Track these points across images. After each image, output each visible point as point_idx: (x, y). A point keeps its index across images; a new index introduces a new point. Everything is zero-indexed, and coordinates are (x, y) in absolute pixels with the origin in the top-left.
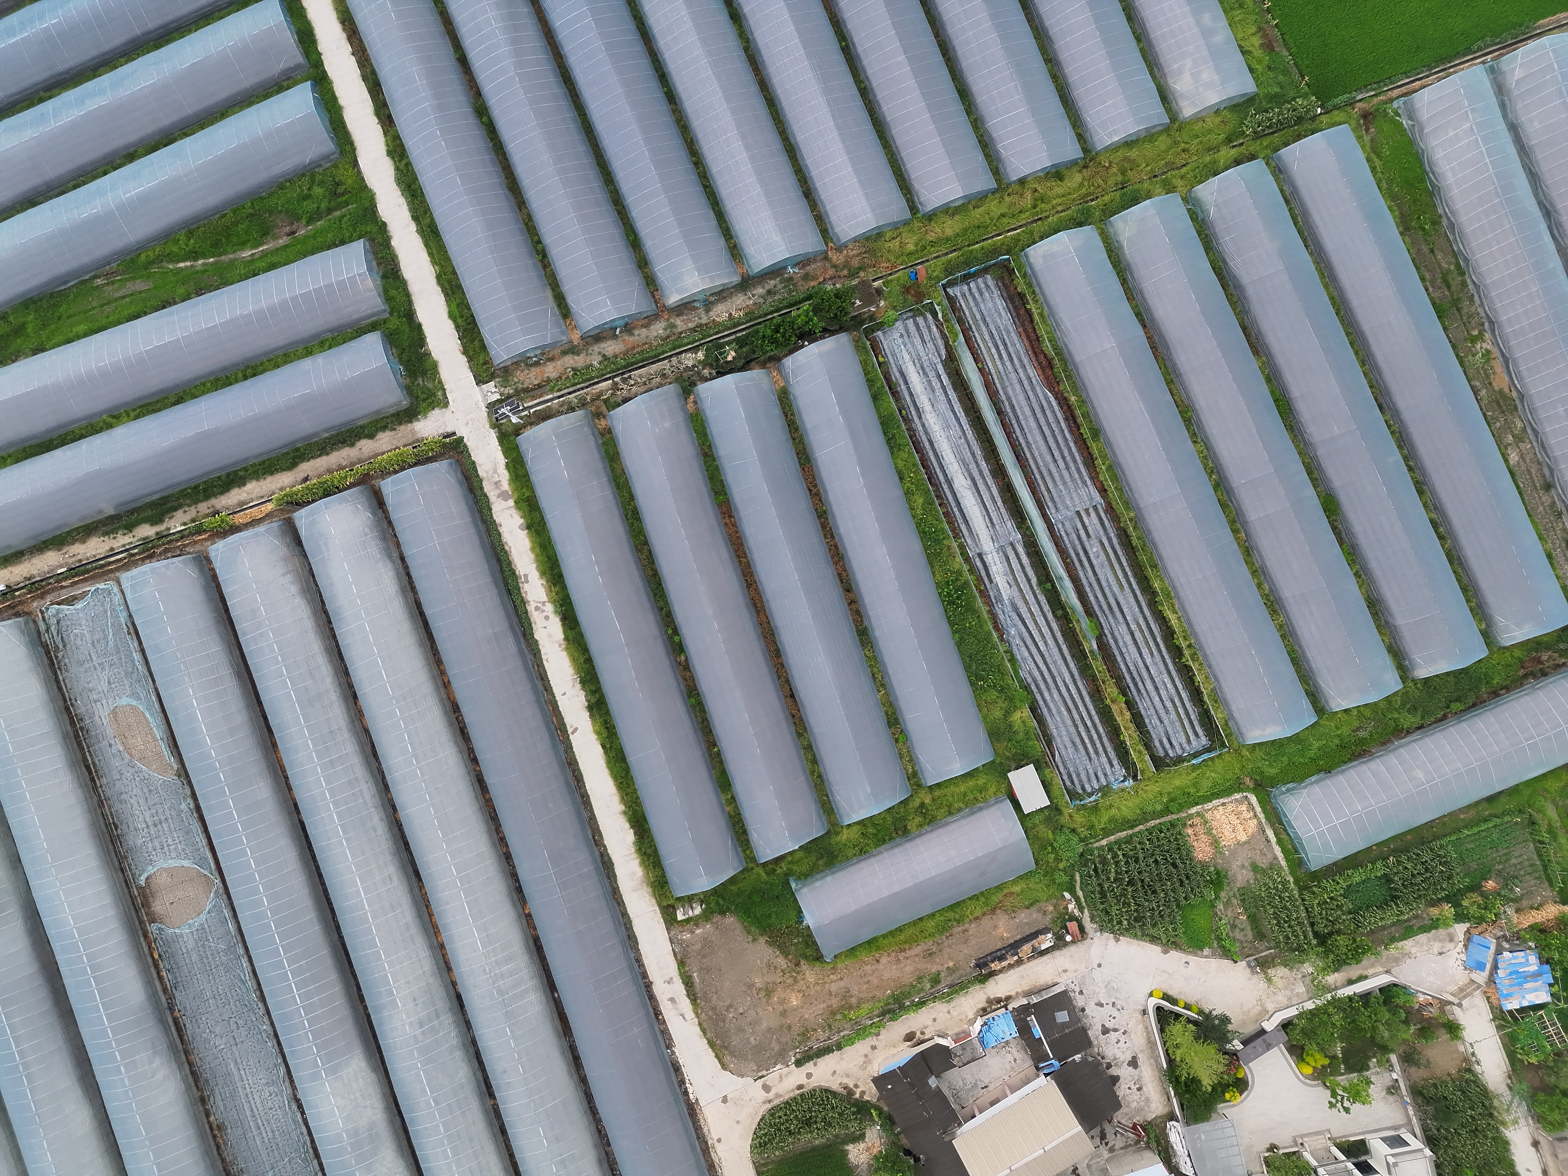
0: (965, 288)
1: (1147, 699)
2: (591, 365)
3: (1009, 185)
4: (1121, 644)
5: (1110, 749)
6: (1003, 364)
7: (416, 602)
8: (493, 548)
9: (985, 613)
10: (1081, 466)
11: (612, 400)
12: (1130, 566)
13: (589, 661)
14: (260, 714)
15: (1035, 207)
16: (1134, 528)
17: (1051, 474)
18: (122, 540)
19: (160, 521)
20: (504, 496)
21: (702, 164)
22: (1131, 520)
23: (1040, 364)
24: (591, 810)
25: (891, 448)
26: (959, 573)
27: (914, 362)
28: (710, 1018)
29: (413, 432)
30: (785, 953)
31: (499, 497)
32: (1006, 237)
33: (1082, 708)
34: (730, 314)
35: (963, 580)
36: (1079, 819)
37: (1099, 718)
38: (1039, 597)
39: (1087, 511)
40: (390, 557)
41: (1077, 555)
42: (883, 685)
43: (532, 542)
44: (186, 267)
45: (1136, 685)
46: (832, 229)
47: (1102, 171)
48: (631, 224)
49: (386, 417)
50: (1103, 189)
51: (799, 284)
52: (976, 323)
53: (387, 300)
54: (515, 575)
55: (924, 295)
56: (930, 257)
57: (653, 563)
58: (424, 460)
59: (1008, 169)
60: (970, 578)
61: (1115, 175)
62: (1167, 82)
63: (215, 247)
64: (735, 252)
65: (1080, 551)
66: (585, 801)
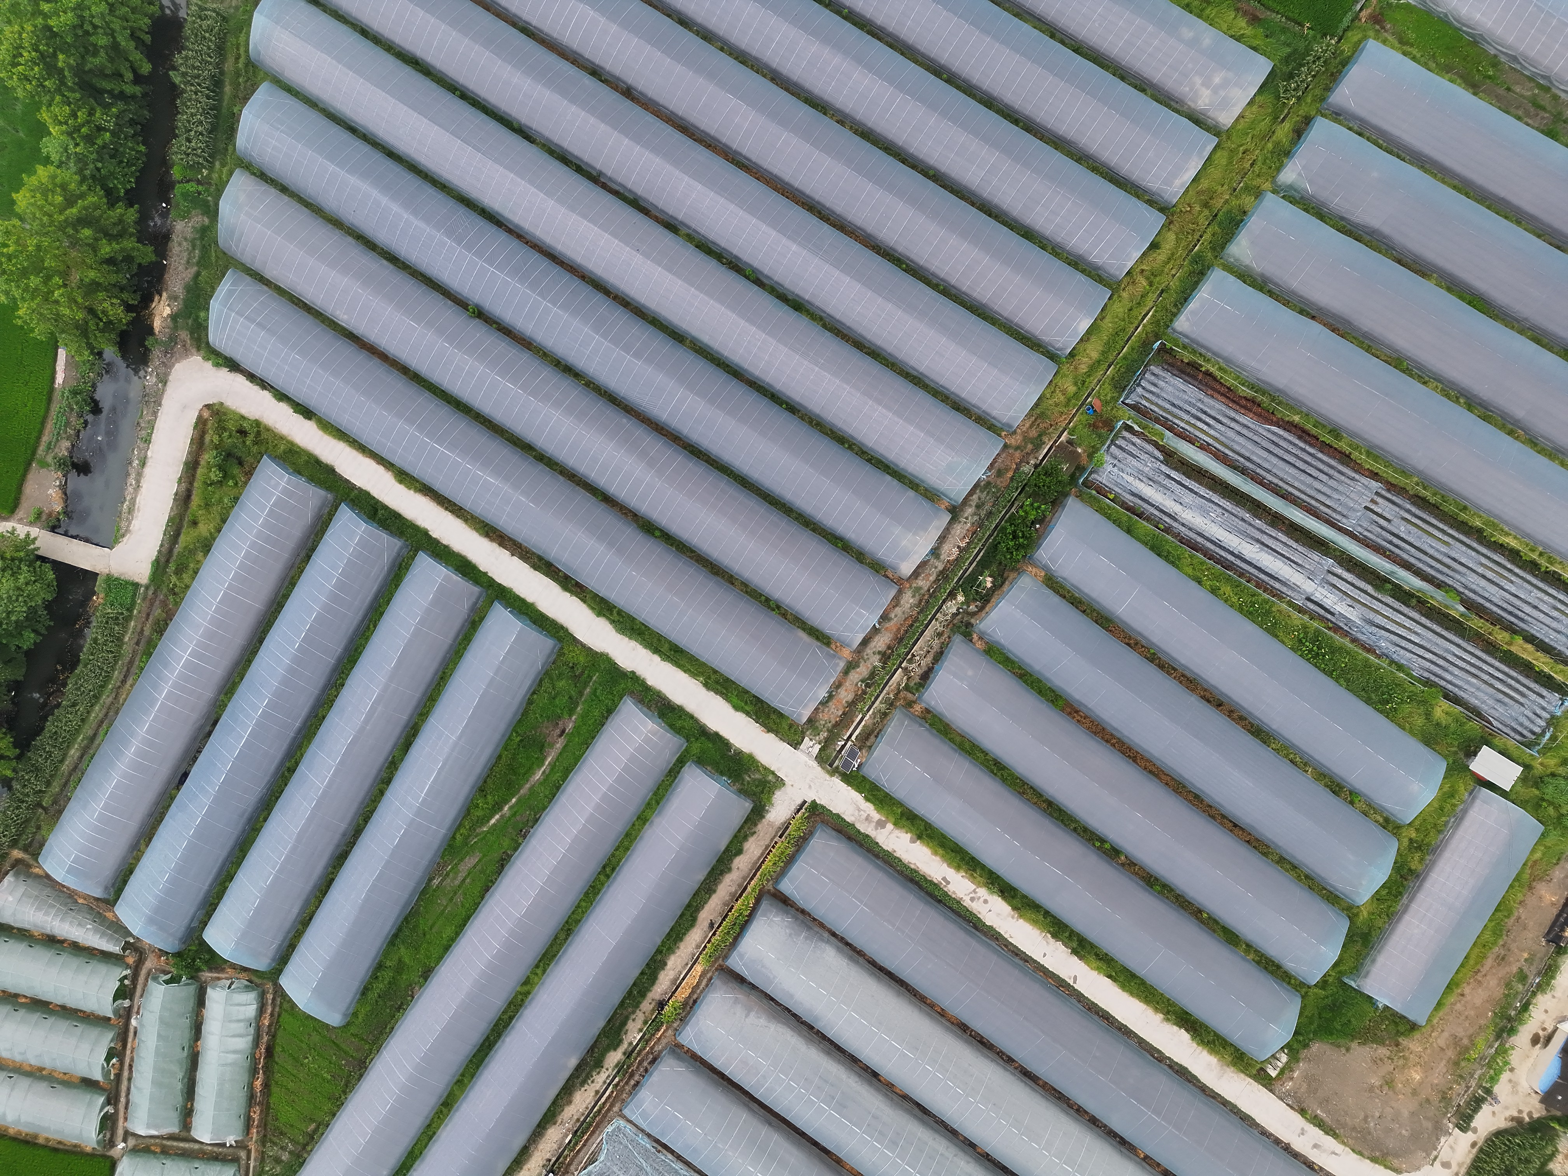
0: (1139, 390)
1: (1535, 622)
2: (875, 667)
3: (1119, 283)
4: (1481, 592)
5: (1533, 685)
6: (1215, 429)
7: (869, 962)
8: (901, 873)
9: (1350, 645)
10: (1340, 467)
11: (912, 684)
12: (1441, 520)
13: (1047, 913)
14: (809, 1144)
15: (1151, 284)
16: (1425, 489)
17: (1320, 491)
18: (600, 1079)
19: (621, 1041)
20: (881, 825)
21: (854, 444)
22: (1417, 484)
23: (1245, 408)
24: (1136, 1035)
25: (1173, 563)
26: (1305, 627)
27: (1139, 479)
28: (1356, 1138)
29: (770, 824)
30: (1382, 1043)
31: (876, 829)
32: (1144, 326)
33: (1485, 667)
34: (959, 547)
35: (1312, 630)
36: (1552, 762)
37: (1505, 665)
38: (1383, 599)
39: (1372, 501)
40: (822, 939)
41: (1391, 543)
42: (1306, 764)
43: (928, 845)
44: (497, 820)
45: (1516, 617)
46: (999, 421)
47: (1188, 217)
48: (830, 534)
49: (742, 827)
50: (1199, 230)
51: (998, 483)
52: (1170, 413)
53: (678, 733)
54: (935, 884)
55: (1111, 420)
56: (1092, 386)
57: (1041, 796)
58: (801, 843)
59: (1112, 271)
60: (1315, 624)
61: (1200, 212)
62: (1189, 106)
63: (511, 788)
64: (929, 495)
65: (1391, 538)
66: (1125, 1031)
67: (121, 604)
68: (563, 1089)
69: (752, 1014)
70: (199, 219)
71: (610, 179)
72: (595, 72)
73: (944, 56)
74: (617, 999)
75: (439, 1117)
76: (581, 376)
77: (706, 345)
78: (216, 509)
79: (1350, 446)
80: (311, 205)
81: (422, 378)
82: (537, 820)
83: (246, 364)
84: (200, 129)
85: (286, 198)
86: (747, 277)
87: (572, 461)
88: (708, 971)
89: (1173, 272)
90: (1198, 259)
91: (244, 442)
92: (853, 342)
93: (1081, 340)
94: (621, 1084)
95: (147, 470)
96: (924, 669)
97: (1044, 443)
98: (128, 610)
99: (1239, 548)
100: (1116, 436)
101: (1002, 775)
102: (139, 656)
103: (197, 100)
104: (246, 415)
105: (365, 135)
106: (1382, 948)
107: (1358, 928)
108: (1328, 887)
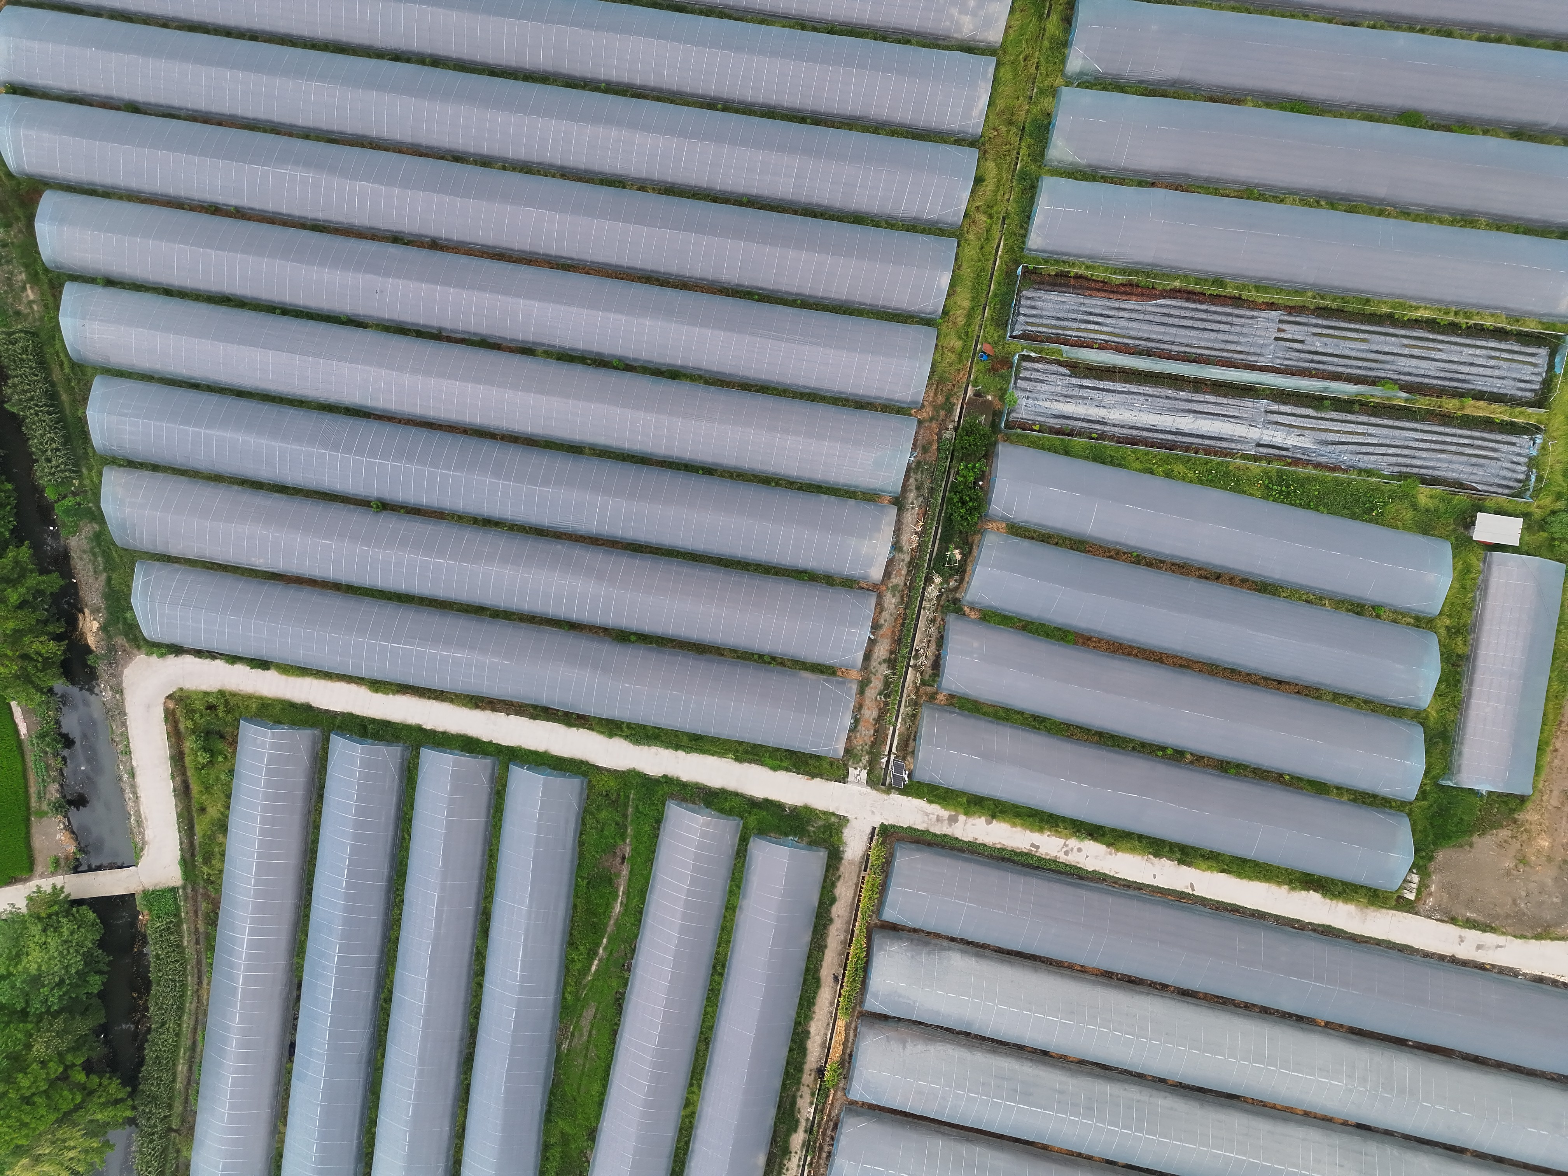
0: (1021, 319)
1: (1478, 378)
2: (886, 676)
3: (961, 228)
4: (1415, 371)
5: (1500, 437)
6: (1106, 325)
7: (996, 951)
8: (990, 857)
9: (1316, 472)
10: (1237, 312)
11: (927, 677)
12: (1350, 321)
13: (1141, 837)
14: (1011, 1143)
15: (991, 217)
16: (1322, 298)
17: (1227, 342)
18: (793, 1164)
19: (798, 1121)
20: (953, 820)
21: (780, 479)
22: (1314, 298)
23: (1126, 293)
24: (1270, 915)
25: (1120, 465)
26: (1266, 473)
27: (1056, 400)
28: (1514, 924)
29: (851, 863)
30: (1502, 826)
31: (951, 825)
32: (1001, 258)
33: (1448, 439)
34: (916, 533)
35: (1273, 473)
36: (1547, 501)
37: (1466, 429)
38: (1328, 416)
39: (1279, 330)
40: (944, 949)
41: (1312, 361)
42: (1321, 598)
43: (1005, 821)
44: (598, 965)
45: (1458, 380)
46: (903, 402)
47: (998, 141)
48: (793, 571)
49: (826, 877)
50: (1014, 149)
51: (927, 458)
52: (1058, 328)
53: (731, 815)
54: (1026, 854)
55: (1007, 358)
56: (976, 333)
57: (1089, 730)
58: (886, 868)
59: (950, 220)
60: (1275, 466)
61: (1008, 132)
62: (956, 39)
63: (597, 930)
64: (868, 497)
65: (1310, 357)
66: (1258, 916)
67: (167, 914)
69: (908, 1045)
70: (89, 529)
71: (452, 331)
72: (397, 239)
73: (712, 87)
74: (777, 1084)
76: (502, 523)
77: (605, 446)
78: (217, 788)
79: (1237, 288)
80: (186, 471)
81: (356, 587)
82: (634, 950)
83: (189, 644)
84: (54, 446)
85: (160, 475)
86: (616, 368)
87: (526, 605)
88: (851, 1023)
89: (1006, 197)
90: (1024, 176)
91: (217, 715)
92: (739, 386)
93: (948, 295)
94: (815, 1161)
95: (139, 780)
96: (932, 658)
97: (954, 404)
98: (175, 915)
99: (1175, 424)
100: (1018, 371)
101: (1045, 727)
102: (203, 954)
103: (40, 420)
104: (208, 690)
105: (208, 386)
106: (1463, 739)
107: (1433, 729)
108: (1389, 704)
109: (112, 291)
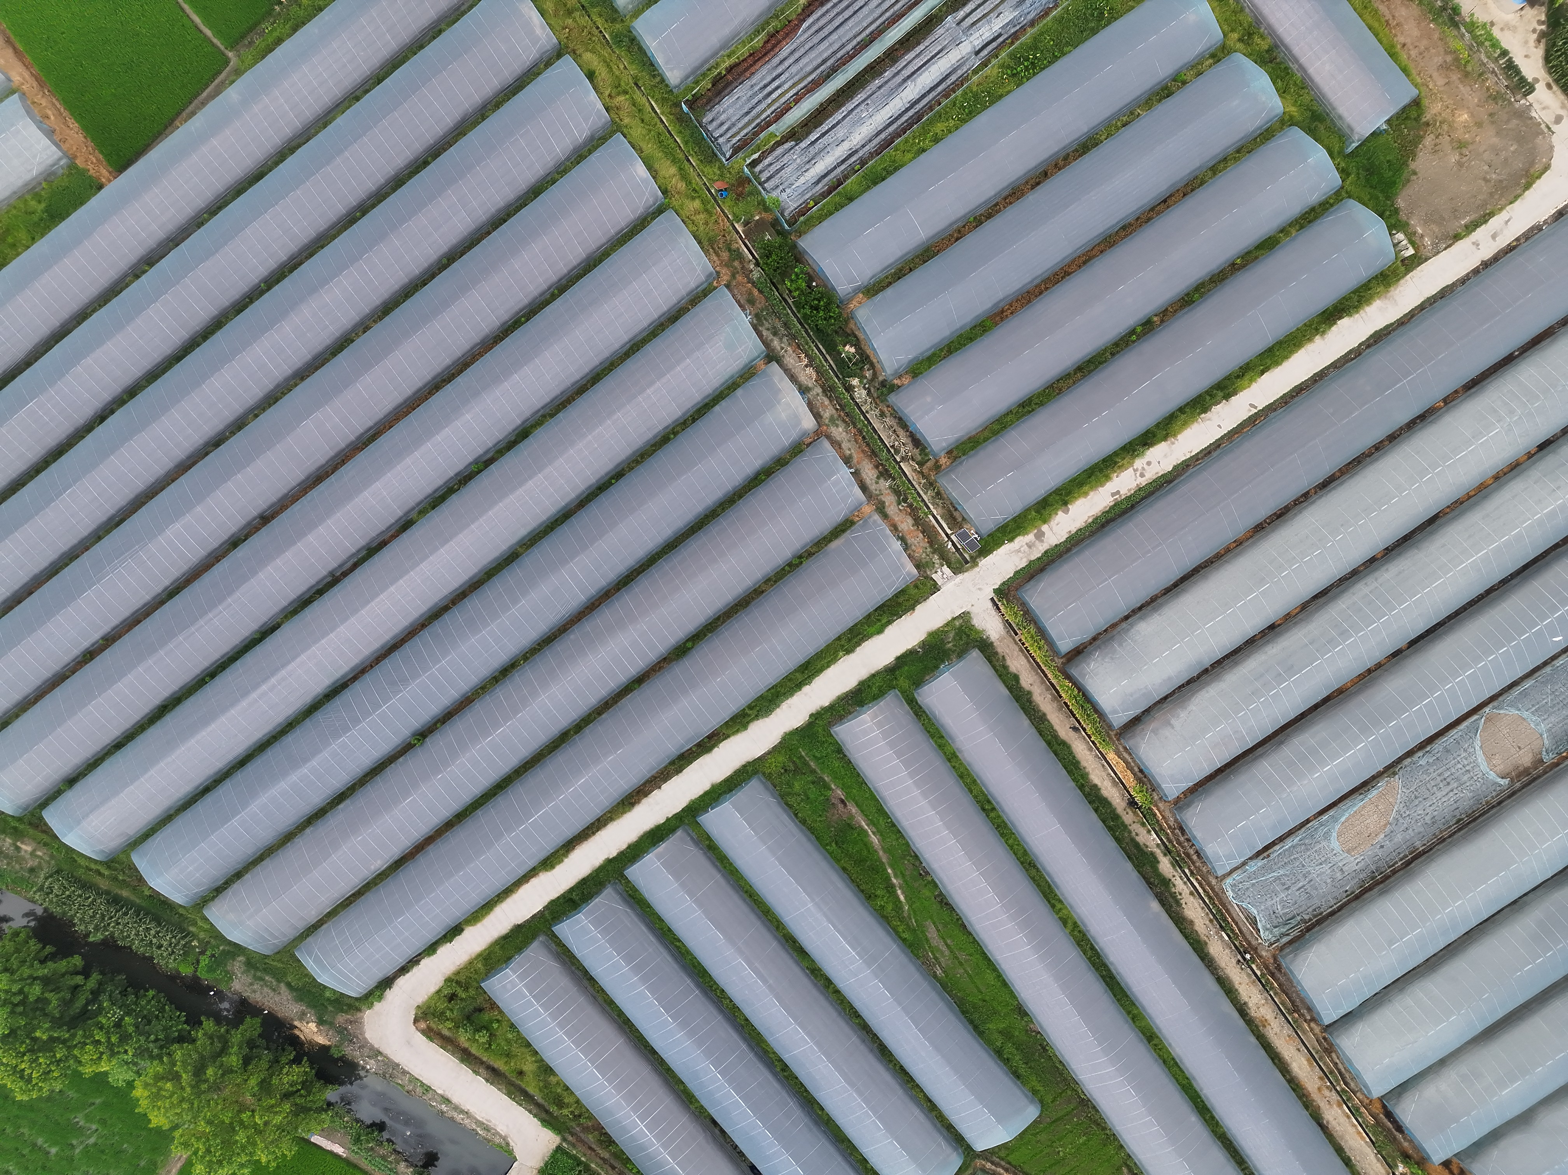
0: (721, 140)
2: (890, 487)
3: (613, 121)
7: (1165, 594)
8: (1092, 533)
9: (1036, 29)
11: (919, 458)
13: (1181, 410)
14: (1314, 713)
15: (625, 92)
17: (879, 4)
18: (1180, 886)
19: (1152, 854)
20: (1040, 536)
21: (674, 428)
23: (774, 46)
24: (1327, 368)
25: (896, 169)
26: (1002, 66)
27: (805, 172)
28: (1502, 195)
29: (1001, 639)
30: (1420, 138)
31: (1042, 541)
32: (662, 113)
34: (806, 366)
35: (1008, 60)
40: (1127, 630)
42: (1132, 113)
43: (1076, 499)
44: (903, 893)
46: (702, 284)
47: (575, 34)
48: (749, 483)
49: (994, 667)
50: (591, 28)
51: (760, 306)
52: (753, 120)
53: (884, 694)
54: (1115, 505)
55: (740, 177)
56: (701, 183)
57: (1069, 374)
58: (1029, 617)
59: (600, 124)
60: (1003, 55)
61: (574, 19)
63: (877, 869)
64: (746, 376)
66: (1319, 378)
68: (1176, 924)
69: (1173, 721)
70: (237, 965)
71: (340, 566)
72: (234, 543)
73: (338, 208)
74: (1112, 844)
75: (1160, 1049)
76: (515, 662)
77: (529, 534)
78: (515, 1049)
80: (262, 855)
81: (463, 811)
82: (916, 856)
83: (389, 969)
84: (153, 932)
85: (248, 876)
86: (480, 471)
87: (592, 699)
88: (1117, 749)
89: (622, 67)
90: (618, 39)
91: (462, 999)
92: (577, 394)
93: (654, 178)
94: (1192, 868)
95: (455, 1100)
96: (908, 441)
97: (738, 249)
98: (578, 1165)
99: (905, 101)
100: (757, 178)
101: (1036, 404)
103: (125, 925)
104: (437, 988)
105: (215, 781)
106: (1330, 104)
107: (1304, 121)
108: (1256, 135)
109: (78, 786)
